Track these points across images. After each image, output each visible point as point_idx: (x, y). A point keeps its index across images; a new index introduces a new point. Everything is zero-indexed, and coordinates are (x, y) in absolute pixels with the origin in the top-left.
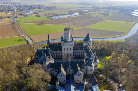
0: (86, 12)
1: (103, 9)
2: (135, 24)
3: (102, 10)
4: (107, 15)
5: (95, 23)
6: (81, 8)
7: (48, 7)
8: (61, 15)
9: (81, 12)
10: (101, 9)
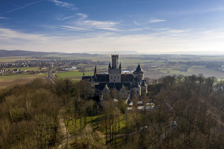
0: (153, 68)
1: (181, 64)
3: (178, 66)
4: (186, 71)
6: (146, 63)
7: (98, 62)
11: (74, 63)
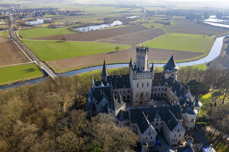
0: (134, 20)
1: (160, 14)
2: (215, 39)
3: (158, 17)
4: (169, 24)
5: (152, 38)
6: (123, 12)
7: (68, 12)
8: (92, 25)
9: (124, 20)
10: (155, 15)
11: (38, 13)
